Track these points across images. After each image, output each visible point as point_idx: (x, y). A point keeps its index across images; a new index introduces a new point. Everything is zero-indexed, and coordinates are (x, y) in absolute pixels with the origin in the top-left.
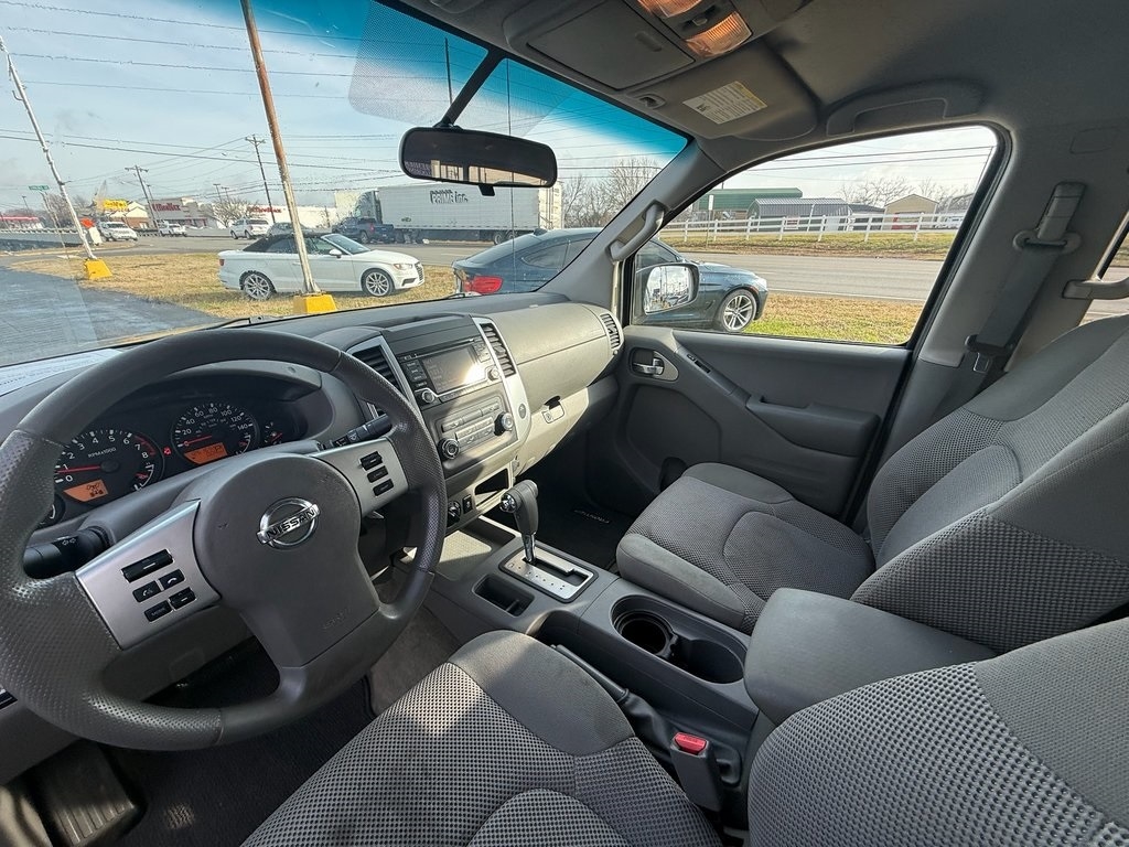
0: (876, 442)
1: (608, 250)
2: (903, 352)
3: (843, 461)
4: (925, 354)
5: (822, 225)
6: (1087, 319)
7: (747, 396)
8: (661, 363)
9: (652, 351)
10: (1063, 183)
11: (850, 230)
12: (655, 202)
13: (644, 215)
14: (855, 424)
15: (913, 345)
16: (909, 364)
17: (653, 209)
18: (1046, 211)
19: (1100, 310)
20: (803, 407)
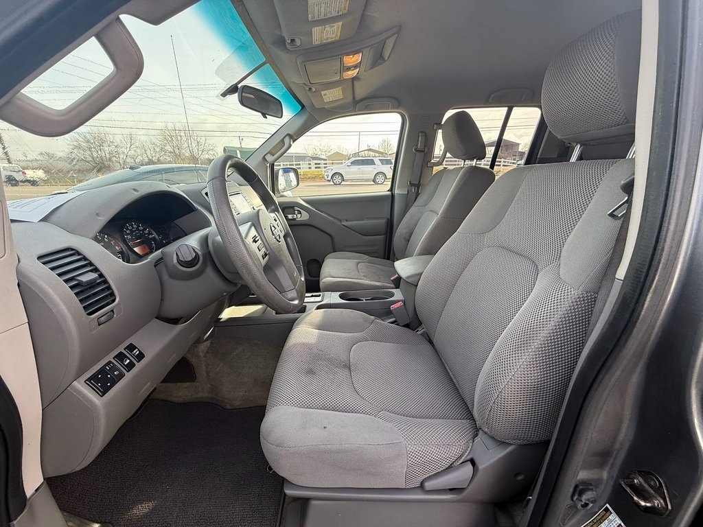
0: (390, 228)
1: (264, 158)
2: (389, 193)
3: (382, 237)
4: (396, 191)
5: (301, 166)
6: (434, 173)
7: (341, 221)
8: (300, 213)
9: (293, 207)
10: (421, 132)
11: (313, 169)
12: (288, 135)
13: (283, 141)
14: (383, 222)
15: (391, 189)
16: (393, 196)
17: (287, 137)
18: (418, 140)
19: (436, 169)
20: (363, 220)
